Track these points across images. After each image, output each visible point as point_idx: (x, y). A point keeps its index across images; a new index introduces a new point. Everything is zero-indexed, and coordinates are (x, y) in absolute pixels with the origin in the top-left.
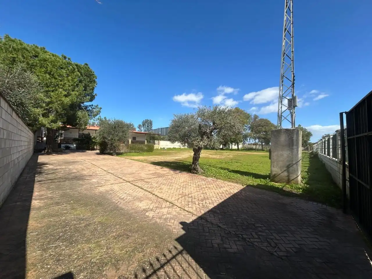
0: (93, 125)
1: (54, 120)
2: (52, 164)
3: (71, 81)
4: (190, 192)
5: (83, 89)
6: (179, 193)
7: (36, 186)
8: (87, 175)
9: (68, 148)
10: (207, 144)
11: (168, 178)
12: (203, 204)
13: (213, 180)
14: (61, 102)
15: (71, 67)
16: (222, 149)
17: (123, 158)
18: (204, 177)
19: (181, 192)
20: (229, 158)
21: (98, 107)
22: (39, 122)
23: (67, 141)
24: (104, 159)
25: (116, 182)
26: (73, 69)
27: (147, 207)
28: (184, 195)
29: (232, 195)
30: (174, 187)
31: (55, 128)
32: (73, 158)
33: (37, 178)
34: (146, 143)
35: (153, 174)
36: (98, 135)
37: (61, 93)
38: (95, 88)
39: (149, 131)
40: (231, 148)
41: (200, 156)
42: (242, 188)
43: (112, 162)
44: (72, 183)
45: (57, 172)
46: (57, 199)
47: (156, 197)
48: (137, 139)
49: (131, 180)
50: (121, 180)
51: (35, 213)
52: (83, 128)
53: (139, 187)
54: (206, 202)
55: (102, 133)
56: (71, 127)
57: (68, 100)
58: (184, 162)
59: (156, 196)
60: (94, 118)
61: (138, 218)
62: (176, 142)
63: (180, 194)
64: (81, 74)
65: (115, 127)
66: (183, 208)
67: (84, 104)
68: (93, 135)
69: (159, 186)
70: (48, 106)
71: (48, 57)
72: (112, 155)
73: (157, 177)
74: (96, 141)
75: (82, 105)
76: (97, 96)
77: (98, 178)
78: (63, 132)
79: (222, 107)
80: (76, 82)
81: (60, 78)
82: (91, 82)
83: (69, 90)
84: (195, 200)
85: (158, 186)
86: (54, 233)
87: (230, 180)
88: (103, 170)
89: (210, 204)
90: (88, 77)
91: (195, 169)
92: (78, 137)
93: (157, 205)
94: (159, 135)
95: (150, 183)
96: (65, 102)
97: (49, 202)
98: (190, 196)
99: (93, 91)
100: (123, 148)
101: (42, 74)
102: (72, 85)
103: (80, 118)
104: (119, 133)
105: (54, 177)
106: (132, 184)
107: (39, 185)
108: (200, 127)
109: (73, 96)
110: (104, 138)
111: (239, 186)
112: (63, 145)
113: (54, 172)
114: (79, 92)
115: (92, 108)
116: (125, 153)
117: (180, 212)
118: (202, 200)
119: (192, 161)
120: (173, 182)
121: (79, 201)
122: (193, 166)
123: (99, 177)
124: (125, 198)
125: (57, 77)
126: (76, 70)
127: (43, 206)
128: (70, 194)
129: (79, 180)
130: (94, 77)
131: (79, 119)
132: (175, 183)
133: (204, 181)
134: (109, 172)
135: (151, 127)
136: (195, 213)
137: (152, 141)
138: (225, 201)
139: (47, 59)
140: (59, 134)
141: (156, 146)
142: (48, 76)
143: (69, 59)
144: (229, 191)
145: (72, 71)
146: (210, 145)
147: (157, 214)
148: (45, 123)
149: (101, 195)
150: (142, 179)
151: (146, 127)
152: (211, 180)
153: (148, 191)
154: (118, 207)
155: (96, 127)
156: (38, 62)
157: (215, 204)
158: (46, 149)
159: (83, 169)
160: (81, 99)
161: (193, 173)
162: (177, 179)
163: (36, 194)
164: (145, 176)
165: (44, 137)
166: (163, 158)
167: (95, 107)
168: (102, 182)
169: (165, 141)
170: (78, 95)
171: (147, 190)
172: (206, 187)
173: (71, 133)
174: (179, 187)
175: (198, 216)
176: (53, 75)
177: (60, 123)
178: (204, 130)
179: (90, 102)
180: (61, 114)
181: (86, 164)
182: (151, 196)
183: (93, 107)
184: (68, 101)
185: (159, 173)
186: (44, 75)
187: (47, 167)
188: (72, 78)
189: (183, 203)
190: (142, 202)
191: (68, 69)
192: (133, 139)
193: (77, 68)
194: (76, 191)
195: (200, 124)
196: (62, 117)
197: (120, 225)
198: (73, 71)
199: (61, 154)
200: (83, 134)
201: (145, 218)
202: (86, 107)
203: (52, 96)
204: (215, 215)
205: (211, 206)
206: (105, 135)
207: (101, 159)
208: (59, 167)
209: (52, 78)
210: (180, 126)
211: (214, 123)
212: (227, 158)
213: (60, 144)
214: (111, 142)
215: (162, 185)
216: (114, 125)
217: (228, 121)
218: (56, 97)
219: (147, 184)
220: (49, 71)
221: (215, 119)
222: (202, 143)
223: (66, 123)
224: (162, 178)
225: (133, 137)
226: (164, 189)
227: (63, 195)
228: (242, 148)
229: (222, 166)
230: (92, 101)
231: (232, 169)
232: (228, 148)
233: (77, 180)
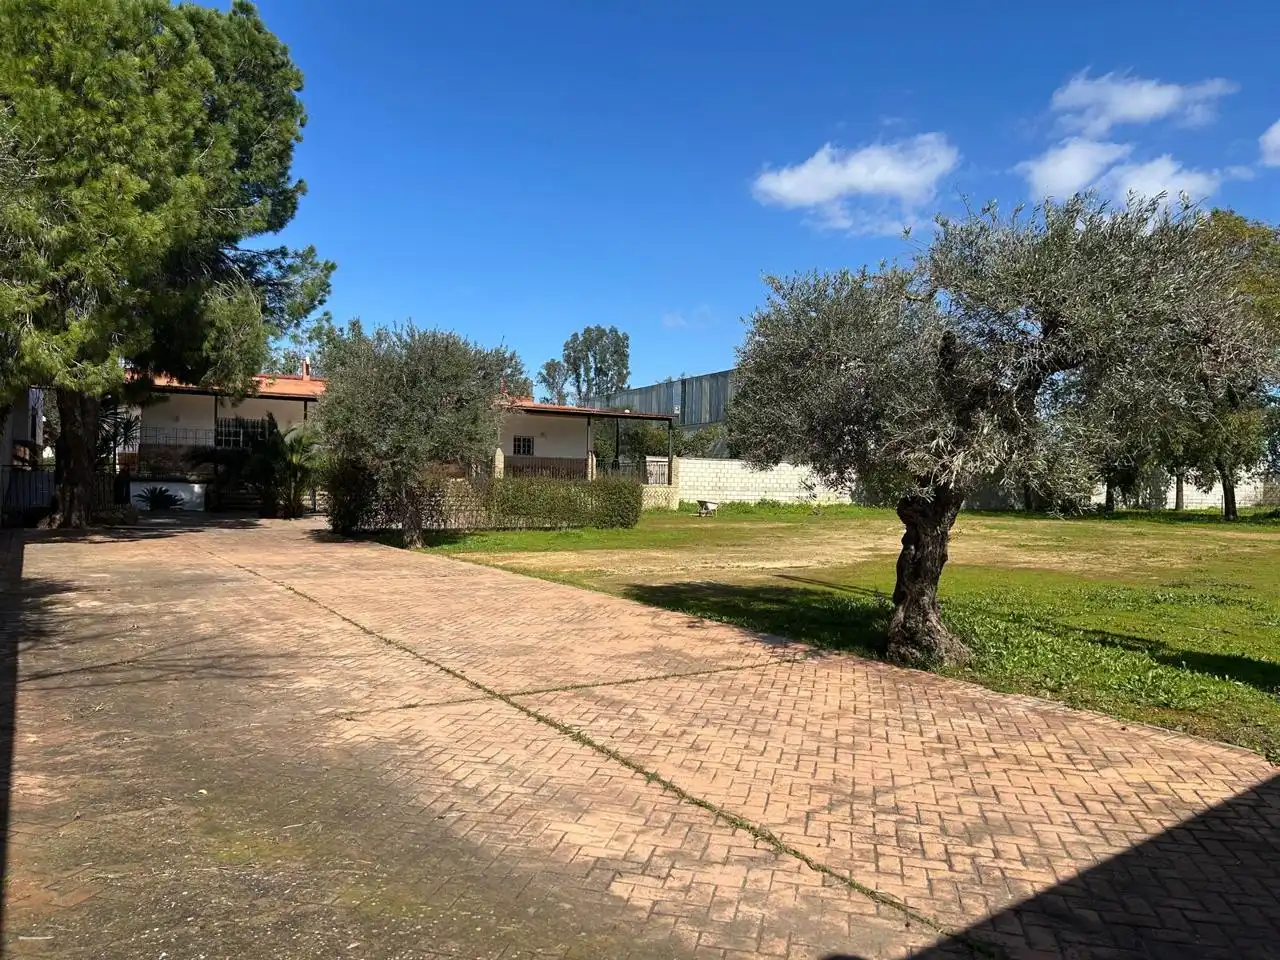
0: (289, 372)
1: (92, 342)
2: (89, 590)
3: (167, 117)
4: (885, 779)
5: (234, 154)
6: (812, 782)
7: (27, 702)
8: (271, 651)
9: (162, 504)
10: (1001, 467)
11: (739, 684)
12: (981, 860)
13: (1044, 714)
14: (123, 239)
15: (166, 31)
16: (1106, 512)
17: (464, 560)
18: (976, 692)
19: (824, 776)
20: (1161, 571)
21: (316, 260)
22: (22, 357)
23: (158, 463)
24: (358, 565)
26: (177, 43)
27: (619, 850)
28: (842, 797)
29: (1185, 815)
30: (779, 743)
31: (99, 390)
33: (28, 660)
34: (592, 472)
35: (640, 655)
36: (320, 426)
37: (120, 186)
38: (297, 146)
39: (608, 398)
40: (1171, 504)
41: (953, 549)
43: (402, 585)
44: (198, 690)
45: (119, 634)
46: (129, 772)
47: (668, 793)
48: (541, 450)
49: (512, 690)
50: (461, 689)
51: (31, 836)
52: (239, 385)
53: (566, 730)
54: (1001, 847)
55: (340, 415)
56: (175, 384)
57: (159, 226)
58: (838, 591)
59: (668, 786)
60: (297, 325)
61: (567, 906)
63: (822, 789)
64: (219, 69)
65: (414, 381)
66: (845, 873)
67: (236, 249)
68: (292, 427)
69: (684, 733)
70: (62, 263)
72: (402, 546)
73: (666, 677)
74: (308, 465)
75: (230, 253)
76: (307, 194)
77: (330, 667)
78: (137, 412)
81: (112, 103)
82: (273, 111)
83: (160, 167)
84: (923, 829)
85: (677, 732)
87: (1167, 715)
88: (353, 627)
89: (1024, 862)
90: (253, 80)
91: (911, 637)
92: (211, 443)
93: (676, 844)
94: (668, 421)
95: (630, 711)
96: (144, 237)
97: (94, 784)
98: (885, 800)
99: (286, 168)
100: (458, 506)
101: (25, 89)
102: (173, 139)
103: (220, 331)
104: (436, 413)
105: (108, 656)
106: (522, 709)
107: (40, 697)
108: (948, 351)
109: (181, 202)
110: (353, 441)
111: (1244, 761)
112: (137, 489)
113: (106, 627)
114: (213, 175)
115: (281, 267)
116: (478, 530)
117: (827, 893)
118: (971, 837)
120: (772, 711)
121: (240, 793)
122: (901, 615)
123: (334, 663)
124: (486, 790)
125: (99, 96)
126: (194, 46)
127: (66, 805)
128: (190, 750)
129: (233, 677)
130: (286, 81)
131: (213, 334)
132: (784, 716)
133: (981, 713)
134: (389, 636)
135: (622, 378)
136: (926, 911)
137: (628, 461)
140: (116, 426)
141: (653, 495)
142: (56, 98)
144: (1164, 786)
145: (172, 52)
146: (1020, 473)
147: (681, 897)
148: (49, 363)
149: (353, 763)
150: (582, 681)
151: (592, 375)
152: (1033, 710)
153: (615, 755)
154: (447, 836)
155: (307, 378)
158: (55, 512)
159: (248, 621)
160: (220, 218)
161: (903, 661)
162: (793, 691)
163: (27, 739)
164: (600, 669)
165: (46, 442)
166: (697, 567)
167: (298, 261)
168: (355, 695)
169: (706, 462)
170: (208, 194)
171: (613, 749)
172: (997, 755)
173: (177, 419)
174: (812, 745)
175: (948, 929)
176: (78, 87)
177: (122, 362)
178: (973, 372)
179: (271, 233)
180: (121, 311)
181: (263, 590)
182: (638, 784)
183: (289, 261)
184: (156, 235)
185: (679, 652)
186: (38, 92)
187: (67, 603)
188: (175, 96)
189: (841, 840)
190: (588, 819)
191: (153, 48)
192: (517, 450)
193: (199, 36)
194: (221, 737)
195: (948, 339)
196: (131, 328)
197: (463, 934)
198: (176, 57)
199: (132, 538)
200: (240, 423)
201: (612, 911)
202: (251, 264)
203: (78, 211)
205: (1032, 877)
206: (361, 427)
207: (338, 566)
208: (126, 607)
209: (75, 104)
210: (805, 356)
211: (1051, 325)
212: (1146, 568)
213: (123, 481)
214: (393, 464)
215: (701, 722)
216: (406, 363)
217: (1160, 305)
218: (100, 211)
219: (611, 712)
220: (57, 69)
221: (1061, 293)
222: (965, 463)
223: (152, 365)
224: (697, 686)
225: (517, 440)
226: (717, 749)
227: (160, 757)
228: (1258, 505)
229: (1114, 621)
230: (282, 224)
231: (1187, 648)
232: (1146, 506)
233: (223, 676)
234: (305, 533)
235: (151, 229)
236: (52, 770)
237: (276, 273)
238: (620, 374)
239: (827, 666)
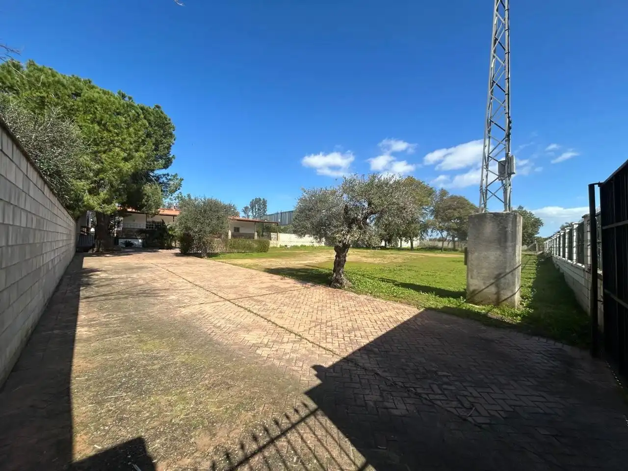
0: (169, 208)
1: (107, 199)
2: (105, 271)
3: (133, 136)
4: (329, 318)
5: (153, 147)
6: (311, 320)
7: (83, 306)
8: (161, 288)
9: (129, 245)
10: (358, 238)
11: (293, 295)
12: (351, 338)
13: (368, 300)
14: (118, 169)
15: (133, 111)
16: (384, 248)
17: (219, 262)
18: (352, 294)
19: (314, 318)
20: (396, 263)
21: (178, 177)
22: (84, 202)
23: (128, 233)
24: (188, 263)
25: (207, 300)
26: (137, 115)
27: (259, 341)
28: (318, 323)
29: (399, 323)
30: (303, 310)
31: (109, 212)
32: (137, 262)
33: (83, 293)
34: (256, 237)
35: (267, 287)
36: (177, 224)
37: (118, 154)
38: (173, 146)
39: (261, 217)
41: (347, 258)
42: (416, 313)
43: (201, 269)
44: (138, 300)
45: (114, 284)
46: (115, 325)
47: (273, 325)
48: (242, 231)
49: (231, 298)
50: (217, 298)
51: (82, 347)
52: (153, 212)
53: (246, 309)
54: (356, 334)
55: (183, 221)
56: (134, 210)
57: (130, 166)
58: (320, 269)
59: (273, 323)
60: (171, 195)
61: (244, 357)
62: (307, 236)
63: (314, 321)
64: (150, 123)
65: (205, 211)
66: (318, 343)
67: (154, 173)
68: (169, 224)
69: (278, 308)
70: (98, 175)
71: (96, 95)
72: (201, 257)
73: (274, 293)
74: (174, 234)
75: (152, 174)
76: (175, 159)
77: (179, 293)
78: (122, 218)
79: (384, 176)
80: (141, 136)
81: (115, 130)
82: (166, 136)
83: (130, 150)
84: (338, 330)
85: (276, 308)
86: (113, 378)
87: (396, 299)
88: (186, 281)
89: (362, 338)
90: (160, 127)
91: (337, 281)
92: (145, 228)
93: (274, 338)
94: (277, 223)
95: (264, 303)
96: (125, 169)
97: (104, 330)
98: (329, 324)
99: (169, 152)
100: (217, 245)
101: (87, 124)
102: (135, 142)
103: (148, 196)
104: (211, 221)
105: (110, 291)
106: (234, 304)
107: (88, 304)
108: (346, 209)
109: (137, 160)
110: (188, 228)
111: (412, 309)
112: (121, 241)
113: (110, 282)
114: (147, 152)
115: (167, 179)
116: (223, 253)
117: (313, 349)
118: (349, 332)
119: (332, 267)
120: (301, 302)
121: (150, 330)
122: (335, 275)
124: (222, 326)
125: (111, 128)
126: (142, 116)
127: (94, 337)
128: (135, 318)
129: (149, 296)
130: (170, 128)
131: (146, 197)
132: (305, 303)
133: (353, 300)
134: (196, 284)
135: (265, 212)
136: (338, 352)
137: (266, 234)
138: (388, 333)
139: (95, 100)
140: (115, 222)
141: (273, 243)
142: (97, 127)
143: (130, 98)
144: (395, 317)
146: (362, 240)
147: (275, 353)
148: (93, 204)
149: (184, 320)
150: (251, 296)
151: (257, 210)
152: (366, 299)
153: (259, 315)
154: (211, 340)
155: (174, 210)
156: (81, 104)
157: (371, 339)
158: (94, 247)
159: (154, 280)
160: (149, 165)
161: (335, 287)
162: (307, 296)
163: (82, 317)
164: (256, 292)
165: (92, 227)
166: (284, 263)
167: (172, 177)
168: (186, 301)
169: (287, 234)
170: (145, 158)
171: (259, 313)
172: (356, 310)
173: (134, 221)
174: (311, 310)
175: (343, 356)
176: (104, 125)
177: (117, 204)
178: (352, 214)
179: (164, 169)
180: (118, 190)
181: (159, 270)
182: (265, 323)
183: (169, 177)
184: (129, 169)
185: (278, 286)
186: (91, 126)
187: (97, 275)
188: (135, 130)
189: (318, 335)
190: (251, 333)
191: (129, 116)
192: (235, 230)
193: (143, 113)
194: (144, 314)
195: (346, 206)
196: (120, 195)
197: (214, 367)
198: (136, 119)
199: (119, 255)
200: (153, 222)
201: (257, 358)
202: (158, 178)
203: (104, 160)
204: (371, 356)
205: (364, 341)
206: (190, 224)
207: (182, 263)
208: (115, 276)
209: (104, 130)
210: (312, 209)
211: (370, 204)
212: (393, 262)
213: (117, 238)
214: (199, 235)
215: (283, 305)
216: (203, 207)
217: (394, 200)
218: (111, 161)
219: (259, 304)
220: (98, 119)
221: (372, 196)
222: (350, 237)
223: (127, 205)
224: (282, 295)
225: (235, 228)
226: (287, 312)
227: (125, 321)
228: (418, 246)
229: (385, 275)
230: (168, 167)
231: (401, 281)
232: (394, 246)
233: (145, 296)
234: (172, 254)
235: (127, 167)
236: (90, 326)
237: (165, 181)
238: (264, 210)
239: (316, 289)
